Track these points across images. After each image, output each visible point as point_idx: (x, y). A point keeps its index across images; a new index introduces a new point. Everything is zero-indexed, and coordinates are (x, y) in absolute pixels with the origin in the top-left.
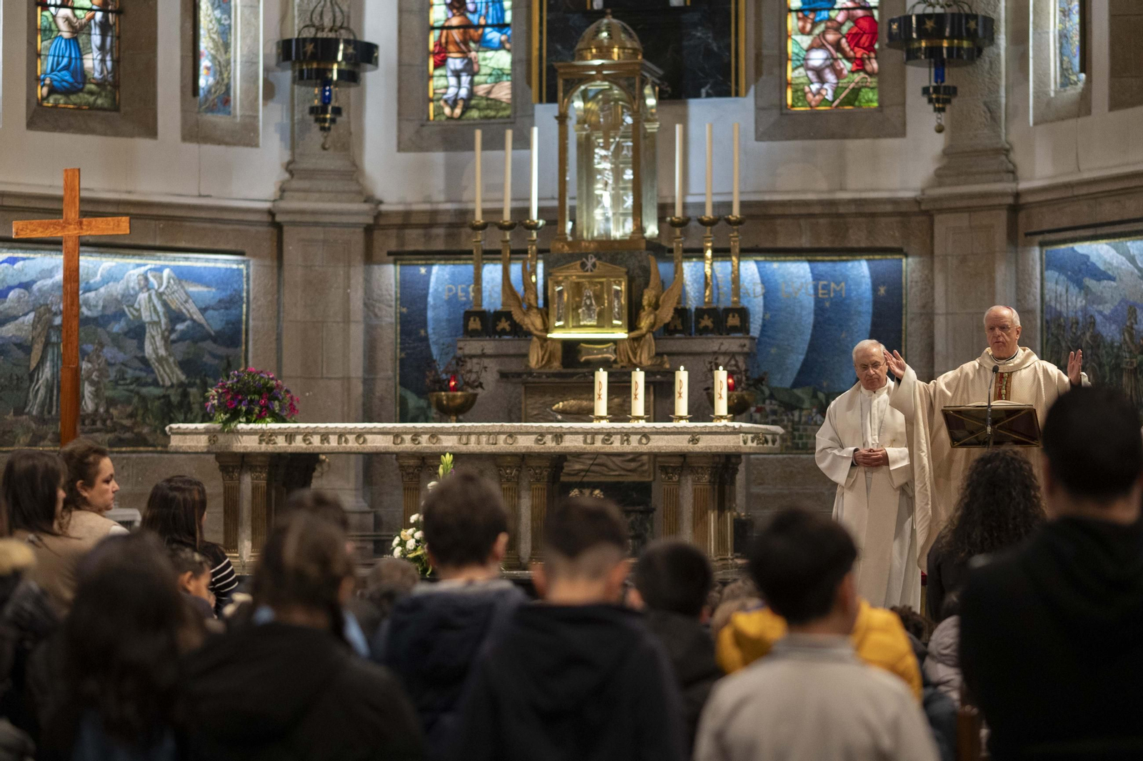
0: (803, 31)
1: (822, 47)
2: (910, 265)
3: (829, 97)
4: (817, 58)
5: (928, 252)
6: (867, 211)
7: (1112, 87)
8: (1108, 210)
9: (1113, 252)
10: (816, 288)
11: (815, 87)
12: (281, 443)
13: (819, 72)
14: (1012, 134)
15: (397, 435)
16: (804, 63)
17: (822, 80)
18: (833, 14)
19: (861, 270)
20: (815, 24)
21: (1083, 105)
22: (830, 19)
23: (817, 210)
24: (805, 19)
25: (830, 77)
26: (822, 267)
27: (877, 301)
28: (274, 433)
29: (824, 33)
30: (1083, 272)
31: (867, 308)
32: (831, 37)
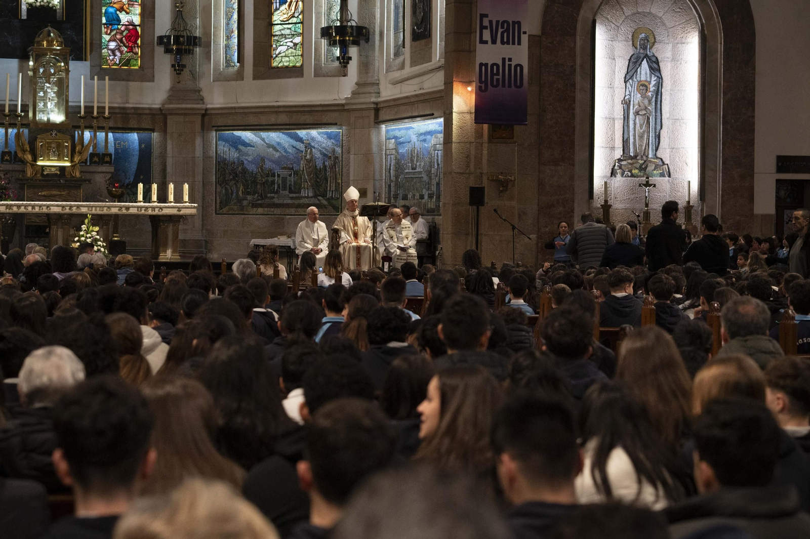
0: (106, 33)
1: (115, 41)
2: (155, 136)
3: (118, 62)
4: (113, 45)
5: (164, 131)
6: (138, 112)
7: (254, 71)
8: (252, 120)
9: (253, 136)
10: (115, 144)
11: (111, 58)
12: (15, 209)
13: (113, 51)
14: (203, 84)
15: (63, 207)
16: (107, 47)
17: (115, 55)
18: (119, 27)
19: (134, 137)
20: (111, 31)
21: (239, 75)
22: (118, 29)
23: (118, 111)
24: (107, 28)
25: (118, 54)
26: (117, 135)
27: (141, 150)
28: (12, 205)
29: (115, 34)
30: (237, 143)
31: (137, 153)
32: (118, 37)
